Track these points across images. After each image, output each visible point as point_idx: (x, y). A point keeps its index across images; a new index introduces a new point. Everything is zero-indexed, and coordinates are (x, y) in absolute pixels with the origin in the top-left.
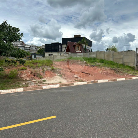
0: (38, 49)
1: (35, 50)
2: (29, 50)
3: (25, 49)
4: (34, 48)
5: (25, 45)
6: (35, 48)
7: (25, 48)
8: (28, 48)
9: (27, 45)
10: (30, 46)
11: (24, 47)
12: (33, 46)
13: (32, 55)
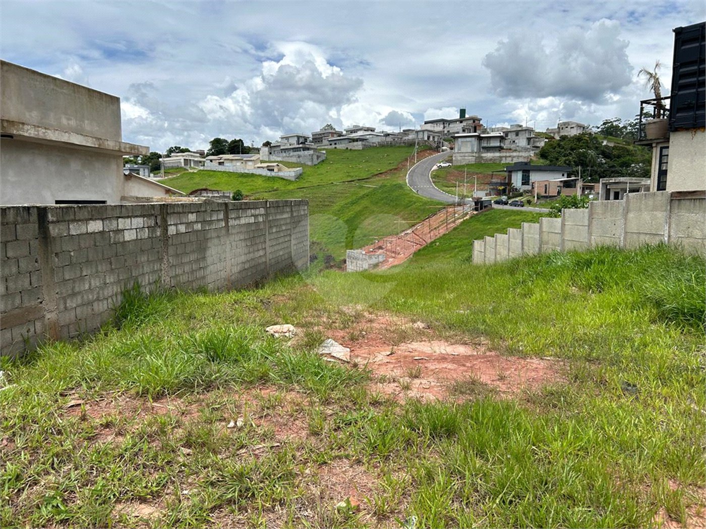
0: (542, 144)
1: (526, 150)
2: (500, 149)
3: (484, 148)
4: (522, 142)
5: (485, 131)
6: (529, 139)
7: (485, 144)
8: (496, 143)
9: (493, 130)
10: (507, 133)
11: (480, 138)
12: (517, 133)
13: (510, 172)
